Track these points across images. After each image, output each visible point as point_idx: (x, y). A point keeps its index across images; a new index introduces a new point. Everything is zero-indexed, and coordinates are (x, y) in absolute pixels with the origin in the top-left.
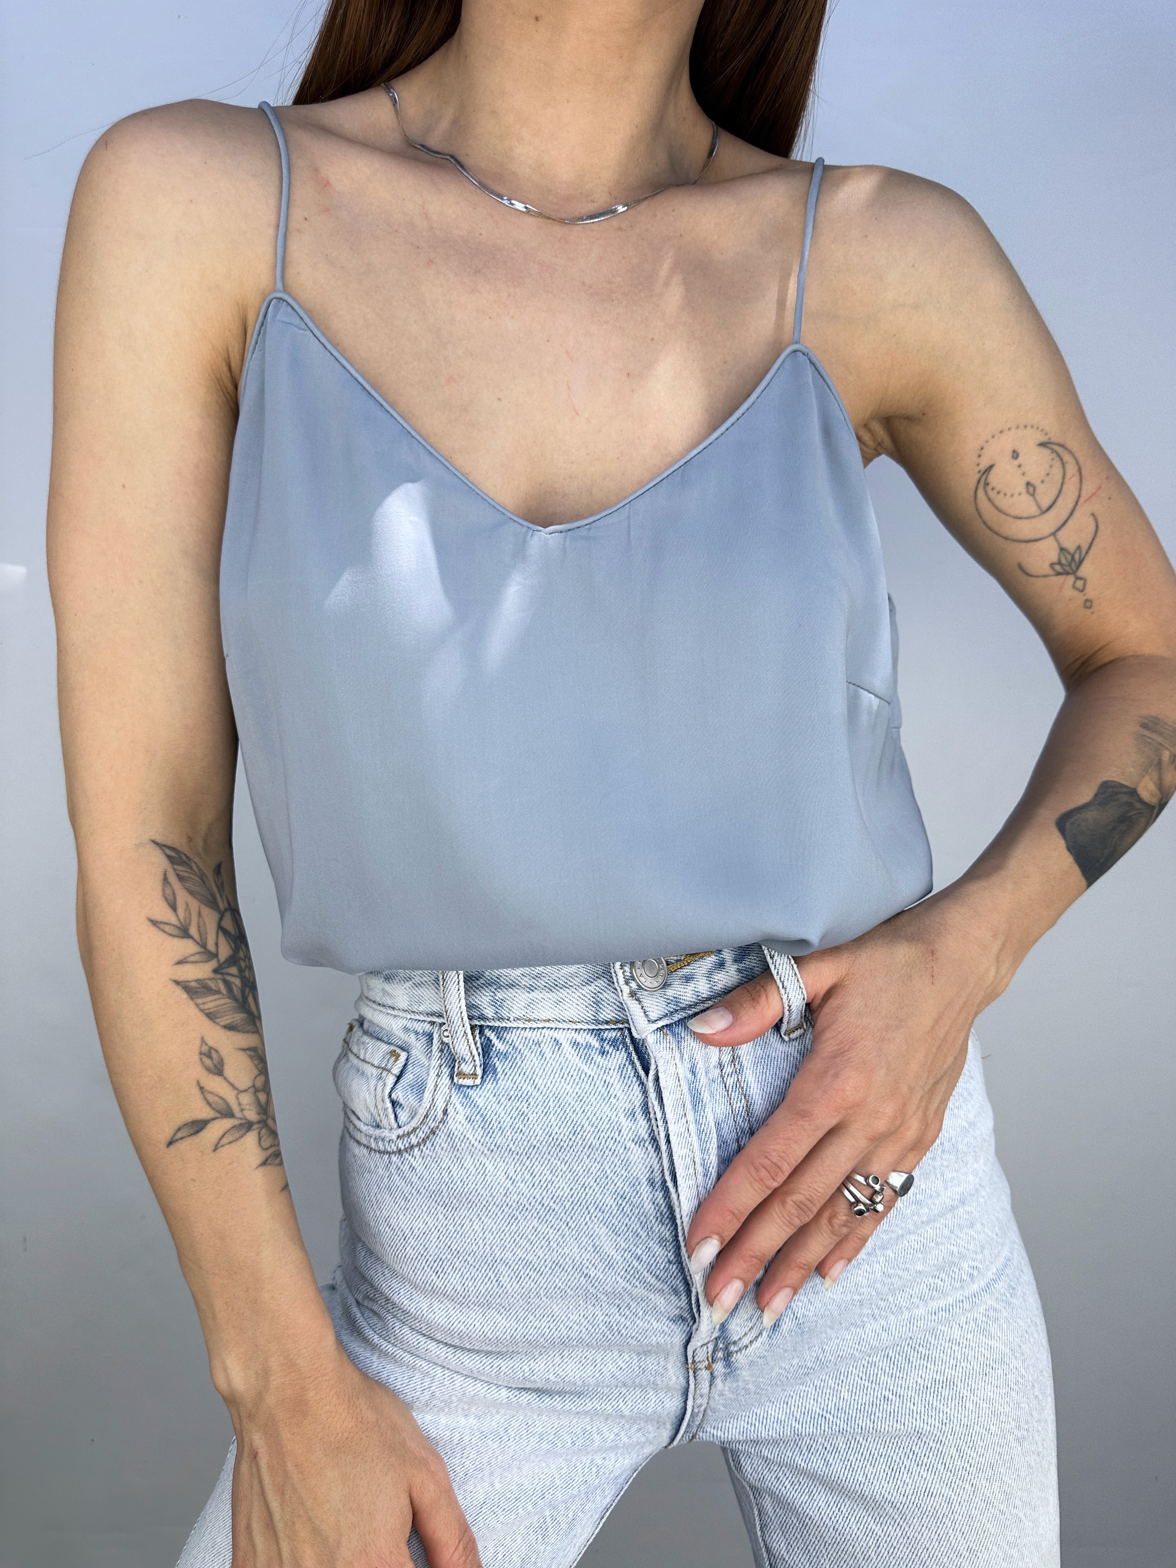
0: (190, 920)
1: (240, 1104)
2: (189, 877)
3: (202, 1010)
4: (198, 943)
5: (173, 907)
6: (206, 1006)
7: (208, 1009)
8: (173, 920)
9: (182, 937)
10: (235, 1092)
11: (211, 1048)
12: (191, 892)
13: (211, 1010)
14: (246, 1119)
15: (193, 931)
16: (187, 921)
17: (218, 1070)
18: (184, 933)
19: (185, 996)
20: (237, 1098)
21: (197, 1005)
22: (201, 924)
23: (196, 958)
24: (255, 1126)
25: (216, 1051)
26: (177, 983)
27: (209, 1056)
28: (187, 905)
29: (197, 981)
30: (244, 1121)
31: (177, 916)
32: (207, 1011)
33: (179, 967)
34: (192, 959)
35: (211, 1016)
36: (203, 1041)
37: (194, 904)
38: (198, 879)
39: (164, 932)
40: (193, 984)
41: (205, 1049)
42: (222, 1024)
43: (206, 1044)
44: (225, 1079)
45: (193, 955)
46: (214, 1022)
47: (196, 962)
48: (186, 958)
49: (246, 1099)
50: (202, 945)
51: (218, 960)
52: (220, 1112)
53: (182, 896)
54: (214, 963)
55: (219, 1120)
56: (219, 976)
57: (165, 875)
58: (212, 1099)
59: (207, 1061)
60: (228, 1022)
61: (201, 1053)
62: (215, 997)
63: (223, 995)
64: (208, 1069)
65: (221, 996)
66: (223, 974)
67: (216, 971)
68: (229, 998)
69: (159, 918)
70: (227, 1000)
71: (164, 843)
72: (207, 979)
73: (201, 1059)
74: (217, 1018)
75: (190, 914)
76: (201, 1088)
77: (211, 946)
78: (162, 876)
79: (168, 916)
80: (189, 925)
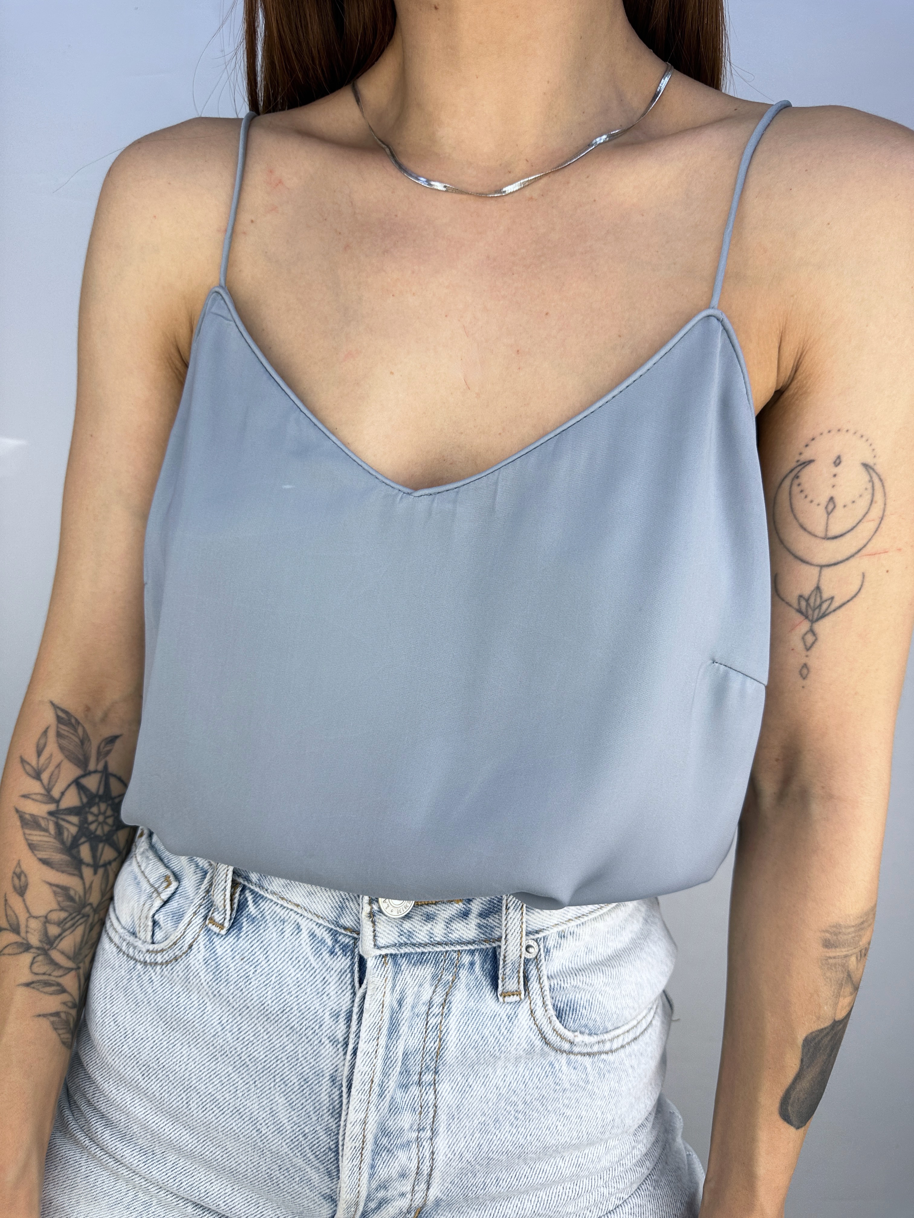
0: (47, 768)
1: (27, 926)
2: (67, 736)
3: (27, 840)
4: (44, 787)
5: (39, 753)
6: (31, 838)
7: (32, 840)
8: (34, 763)
9: (34, 778)
10: (27, 915)
11: (22, 872)
12: (62, 748)
13: (34, 842)
14: (27, 941)
15: (45, 776)
16: (44, 767)
17: (21, 891)
18: (37, 775)
19: (18, 823)
20: (27, 921)
21: (24, 834)
22: (56, 772)
23: (38, 797)
24: (32, 950)
25: (26, 876)
26: (17, 811)
27: (19, 877)
28: (51, 755)
29: (32, 815)
30: (25, 942)
31: (38, 760)
32: (30, 842)
33: (23, 799)
34: (34, 797)
35: (31, 847)
36: (19, 864)
37: (58, 756)
38: (77, 740)
39: (25, 770)
40: (27, 816)
41: (18, 870)
42: (40, 856)
43: (20, 867)
44: (24, 900)
45: (35, 794)
46: (33, 852)
47: (36, 800)
48: (29, 794)
49: (34, 925)
50: (48, 790)
51: (58, 806)
52: (10, 926)
53: (52, 747)
54: (52, 807)
55: (8, 932)
56: (53, 819)
57: (47, 728)
58: (10, 912)
59: (16, 881)
60: (45, 857)
61: (14, 873)
62: (42, 833)
63: (50, 834)
64: (14, 887)
65: (47, 834)
66: (58, 818)
67: (51, 813)
68: (55, 838)
69: (26, 757)
70: (52, 840)
71: (60, 706)
72: (41, 817)
73: (13, 877)
74: (38, 850)
75: (49, 763)
76: (6, 900)
77: (56, 793)
78: (44, 730)
79: (32, 759)
80: (44, 770)
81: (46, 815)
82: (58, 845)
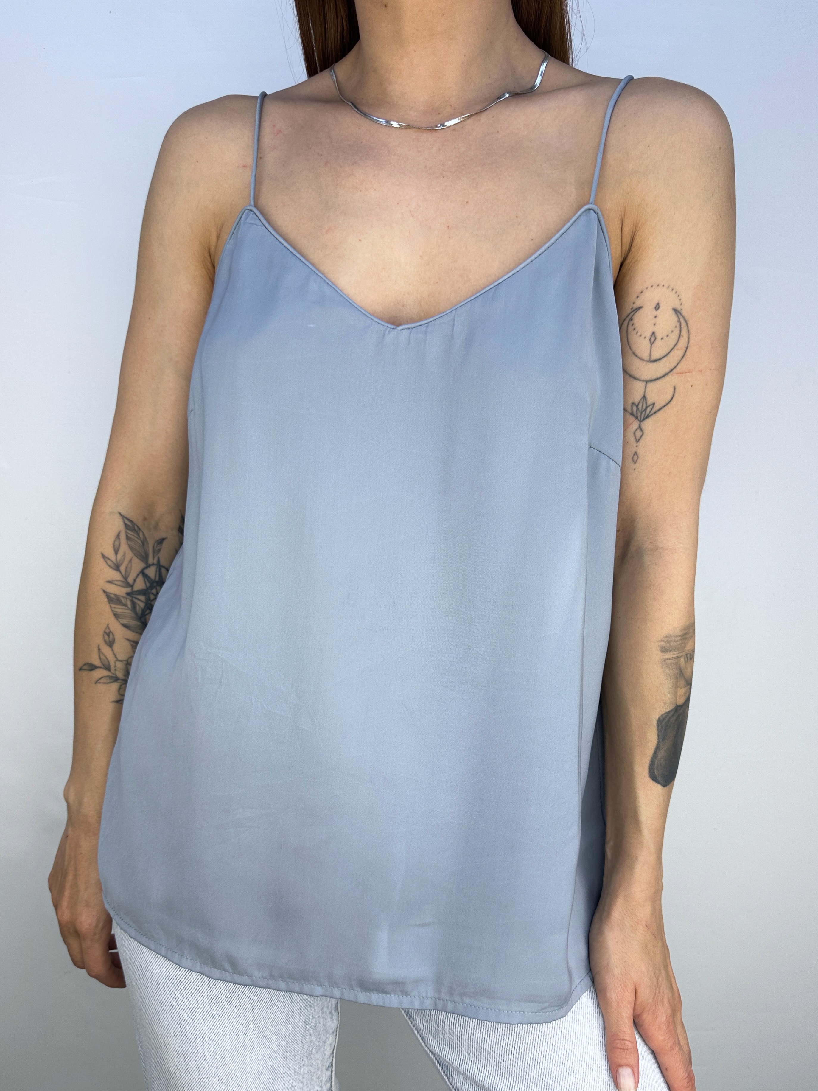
0: (123, 562)
1: (115, 666)
2: (133, 539)
3: (113, 611)
4: (122, 575)
5: (116, 552)
6: (115, 610)
7: (116, 612)
8: (113, 558)
9: (115, 570)
10: (115, 659)
11: (110, 632)
12: (131, 547)
13: (118, 613)
14: (116, 675)
15: (122, 568)
16: (121, 562)
17: (111, 644)
18: (117, 568)
19: (106, 600)
20: (115, 663)
21: (111, 607)
22: (129, 566)
23: (119, 583)
24: (119, 681)
25: (113, 635)
26: (104, 592)
27: (108, 635)
28: (125, 553)
29: (115, 595)
30: (114, 676)
31: (116, 557)
32: (115, 613)
33: (108, 584)
34: (116, 582)
35: (117, 616)
36: (108, 627)
37: (129, 554)
38: (139, 541)
39: (107, 563)
40: (112, 596)
41: (107, 631)
42: (122, 622)
43: (109, 629)
44: (113, 650)
45: (117, 581)
46: (117, 620)
47: (118, 585)
48: (113, 581)
50: (126, 578)
51: (132, 589)
52: (104, 665)
53: (124, 547)
54: (129, 590)
55: (101, 669)
56: (130, 597)
57: (119, 533)
58: (102, 657)
59: (107, 637)
60: (125, 623)
61: (105, 632)
62: (123, 607)
63: (128, 608)
64: (105, 641)
65: (126, 608)
66: (132, 597)
67: (128, 594)
68: (131, 611)
69: (106, 554)
70: (129, 611)
71: (125, 516)
72: (122, 596)
73: (104, 635)
74: (120, 618)
75: (124, 559)
76: (99, 649)
77: (130, 580)
78: (117, 534)
79: (112, 556)
80: (122, 564)
81: (125, 595)
82: (134, 615)
